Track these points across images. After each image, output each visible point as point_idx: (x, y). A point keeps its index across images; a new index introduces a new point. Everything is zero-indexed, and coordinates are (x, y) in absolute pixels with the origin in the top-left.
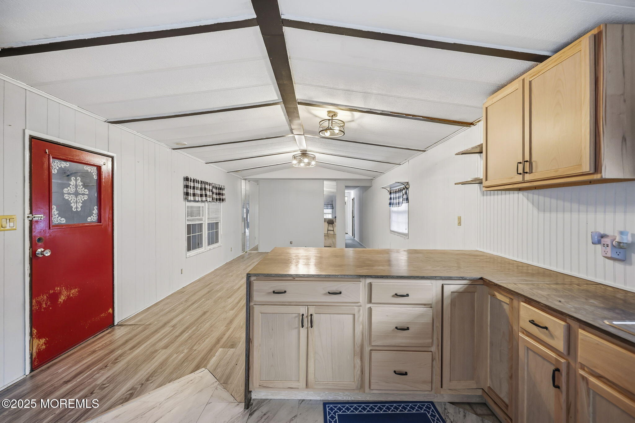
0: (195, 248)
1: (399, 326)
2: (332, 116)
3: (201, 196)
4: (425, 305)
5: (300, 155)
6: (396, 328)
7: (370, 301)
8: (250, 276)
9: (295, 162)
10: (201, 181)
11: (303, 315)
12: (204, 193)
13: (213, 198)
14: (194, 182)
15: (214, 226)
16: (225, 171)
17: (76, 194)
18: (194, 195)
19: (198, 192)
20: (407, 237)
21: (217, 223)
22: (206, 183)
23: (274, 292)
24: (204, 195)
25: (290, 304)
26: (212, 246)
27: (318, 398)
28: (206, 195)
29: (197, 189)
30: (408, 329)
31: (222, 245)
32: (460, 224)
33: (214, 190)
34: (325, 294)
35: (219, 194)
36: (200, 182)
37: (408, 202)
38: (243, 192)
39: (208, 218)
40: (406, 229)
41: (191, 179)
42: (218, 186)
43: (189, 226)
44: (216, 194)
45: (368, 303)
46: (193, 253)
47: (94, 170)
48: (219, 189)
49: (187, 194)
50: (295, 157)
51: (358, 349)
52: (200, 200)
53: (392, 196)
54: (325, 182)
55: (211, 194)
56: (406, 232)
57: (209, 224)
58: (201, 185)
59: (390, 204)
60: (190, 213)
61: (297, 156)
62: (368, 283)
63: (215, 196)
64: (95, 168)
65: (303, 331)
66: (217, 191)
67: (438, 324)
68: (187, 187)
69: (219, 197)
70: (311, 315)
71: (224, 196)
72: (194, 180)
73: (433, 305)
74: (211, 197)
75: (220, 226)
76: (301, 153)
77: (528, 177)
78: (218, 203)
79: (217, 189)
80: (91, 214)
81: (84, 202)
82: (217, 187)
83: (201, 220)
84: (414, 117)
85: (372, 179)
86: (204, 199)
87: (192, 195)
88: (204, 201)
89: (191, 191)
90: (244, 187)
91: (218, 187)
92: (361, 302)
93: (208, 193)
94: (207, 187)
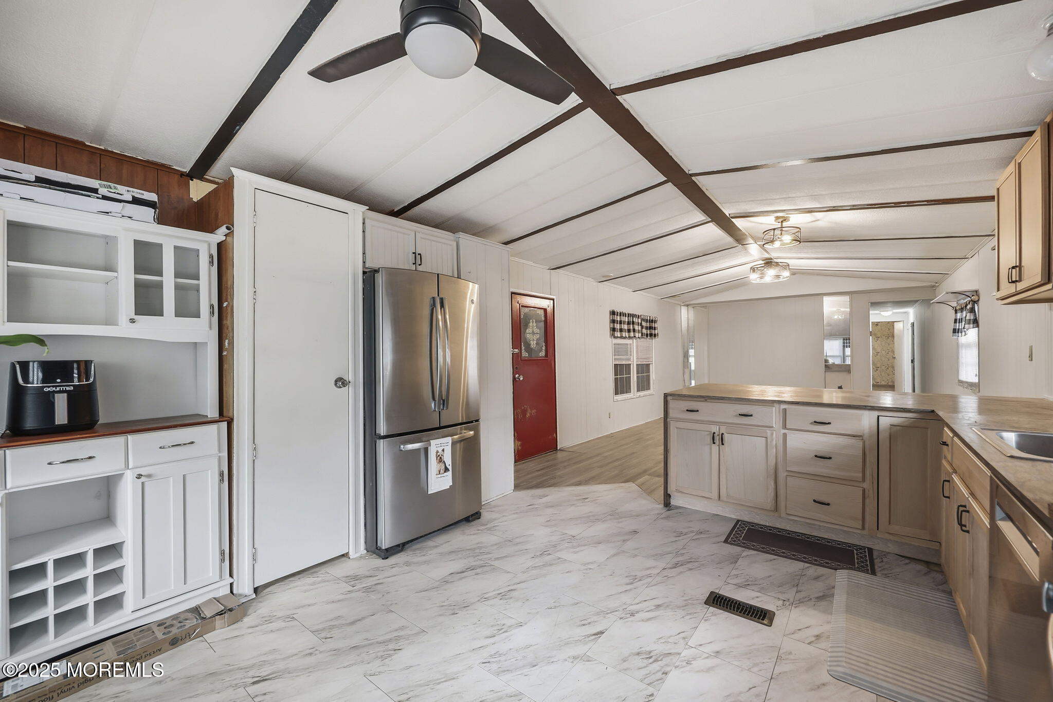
0: (622, 392)
1: (818, 454)
2: (782, 222)
3: (629, 331)
4: (854, 436)
5: (763, 265)
6: (816, 456)
7: (785, 427)
8: (667, 396)
9: (754, 277)
10: (629, 314)
11: (714, 433)
12: (632, 328)
13: (642, 334)
14: (620, 315)
15: (644, 369)
16: (656, 297)
17: (533, 333)
18: (621, 330)
19: (625, 327)
20: (978, 389)
21: (648, 366)
22: (634, 316)
23: (687, 410)
24: (632, 331)
25: (702, 422)
26: (642, 393)
27: (733, 516)
28: (634, 330)
29: (624, 324)
30: (830, 458)
31: (654, 393)
32: (1031, 357)
33: (644, 324)
34: (736, 416)
35: (651, 328)
36: (627, 315)
37: (978, 326)
38: (684, 324)
39: (637, 358)
40: (976, 375)
41: (617, 313)
42: (648, 317)
43: (616, 366)
44: (647, 328)
45: (783, 429)
46: (620, 397)
47: (542, 312)
48: (650, 322)
49: (614, 330)
50: (753, 269)
51: (772, 472)
52: (627, 336)
53: (959, 316)
54: (826, 300)
55: (640, 329)
56: (976, 380)
57: (637, 365)
58: (628, 319)
59: (955, 331)
60: (617, 350)
61: (757, 268)
62: (783, 409)
63: (644, 331)
64: (543, 311)
65: (715, 448)
66: (647, 324)
67: (871, 459)
68: (613, 321)
69: (650, 331)
70: (722, 434)
71: (656, 331)
72: (620, 313)
73: (866, 437)
74: (640, 331)
75: (652, 369)
76: (763, 262)
77: (1021, 286)
78: (648, 339)
79: (647, 322)
80: (541, 350)
81: (537, 340)
82: (647, 320)
83: (629, 359)
84: (910, 204)
85: (933, 286)
86: (632, 334)
87: (618, 330)
88: (632, 337)
89: (617, 326)
90: (685, 316)
91: (649, 319)
92: (774, 426)
93: (636, 327)
94: (635, 320)
